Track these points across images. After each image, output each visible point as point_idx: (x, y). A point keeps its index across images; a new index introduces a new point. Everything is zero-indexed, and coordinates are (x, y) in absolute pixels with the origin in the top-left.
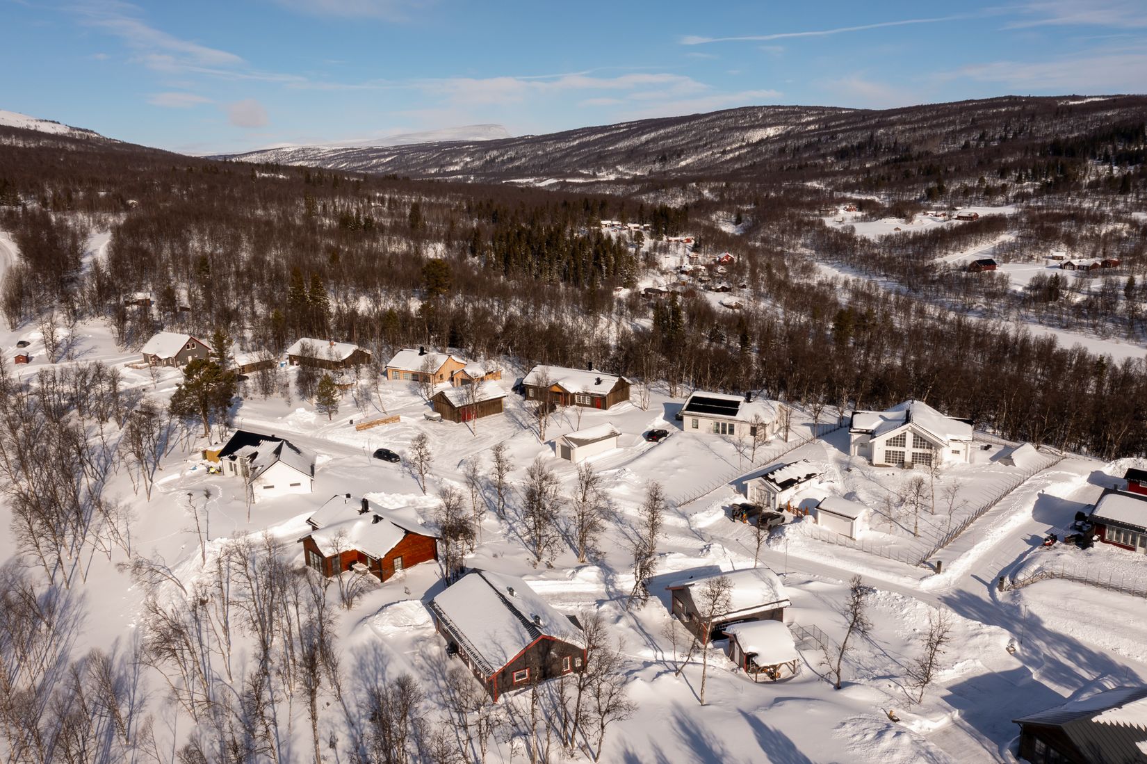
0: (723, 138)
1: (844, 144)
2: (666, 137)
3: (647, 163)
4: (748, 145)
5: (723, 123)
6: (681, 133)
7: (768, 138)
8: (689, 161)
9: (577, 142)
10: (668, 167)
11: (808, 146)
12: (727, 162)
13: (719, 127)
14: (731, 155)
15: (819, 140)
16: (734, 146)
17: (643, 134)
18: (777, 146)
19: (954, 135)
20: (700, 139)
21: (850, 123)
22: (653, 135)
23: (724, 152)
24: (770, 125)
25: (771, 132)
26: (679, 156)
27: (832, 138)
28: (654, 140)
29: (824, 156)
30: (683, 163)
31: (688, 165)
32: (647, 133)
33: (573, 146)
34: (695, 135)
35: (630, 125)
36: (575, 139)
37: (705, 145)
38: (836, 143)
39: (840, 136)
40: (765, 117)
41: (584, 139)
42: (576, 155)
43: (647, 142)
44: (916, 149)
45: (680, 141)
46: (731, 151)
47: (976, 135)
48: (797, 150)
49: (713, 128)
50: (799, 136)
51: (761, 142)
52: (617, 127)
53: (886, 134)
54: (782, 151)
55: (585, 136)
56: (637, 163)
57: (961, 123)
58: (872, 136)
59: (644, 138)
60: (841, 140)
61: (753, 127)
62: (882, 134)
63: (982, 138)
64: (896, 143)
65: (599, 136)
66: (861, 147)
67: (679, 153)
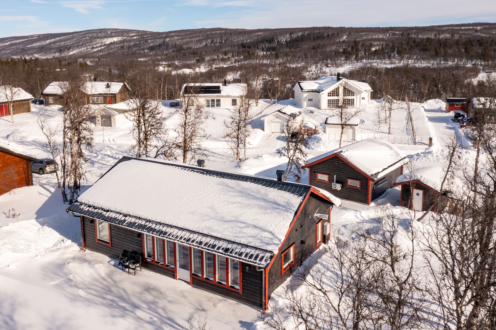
0: (91, 42)
1: (152, 45)
2: (61, 41)
3: (51, 53)
4: (105, 45)
5: (90, 35)
6: (68, 39)
7: (114, 42)
8: (75, 52)
9: (9, 43)
10: (63, 55)
11: (135, 45)
12: (95, 52)
13: (89, 37)
14: (97, 49)
15: (140, 43)
16: (98, 45)
17: (47, 39)
18: (119, 45)
19: (200, 41)
20: (79, 42)
21: (153, 36)
22: (53, 40)
23: (93, 48)
24: (115, 36)
25: (115, 39)
26: (69, 49)
27: (146, 42)
28: (53, 43)
29: (143, 49)
30: (71, 53)
31: (74, 54)
32: (50, 39)
33: (6, 45)
34: (76, 40)
35: (39, 36)
36: (7, 42)
37: (82, 45)
38: (148, 44)
39: (150, 41)
40: (111, 33)
41: (13, 42)
42: (8, 50)
43: (50, 43)
44: (185, 47)
45: (68, 43)
46: (96, 47)
47: (209, 41)
48: (129, 47)
49: (86, 37)
50: (130, 41)
51: (111, 44)
52: (32, 36)
53: (171, 40)
54: (122, 47)
55: (13, 40)
56: (45, 53)
57: (202, 36)
58: (164, 41)
59: (48, 42)
60: (150, 43)
61: (106, 37)
62: (168, 40)
63: (212, 42)
64: (175, 44)
65: (22, 40)
66: (159, 46)
67: (69, 48)
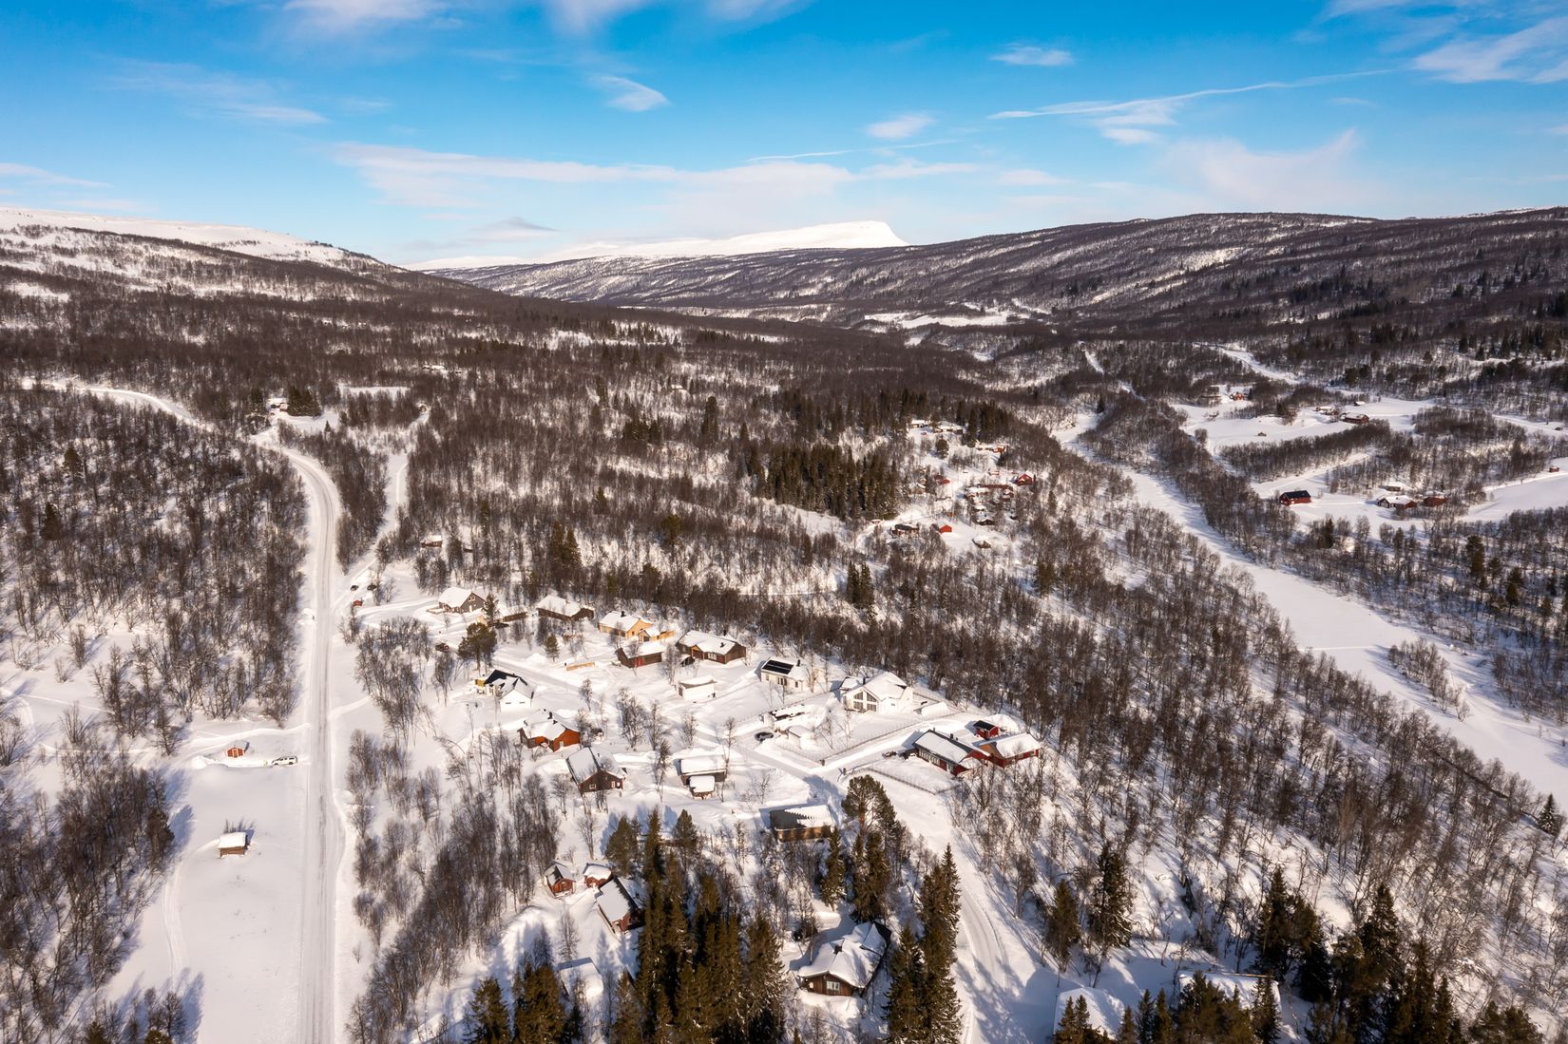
0: (1155, 263)
1: (1307, 280)
3: (1052, 296)
4: (1188, 274)
5: (1163, 238)
6: (1106, 251)
7: (1213, 265)
8: (1106, 295)
9: (971, 259)
10: (1077, 304)
11: (1261, 281)
12: (1153, 299)
13: (1155, 246)
14: (1161, 289)
15: (1277, 272)
16: (1168, 276)
18: (1221, 278)
19: (1443, 277)
20: (1127, 263)
23: (1152, 285)
24: (1221, 247)
25: (1221, 256)
26: (1095, 287)
27: (1294, 270)
28: (1069, 262)
29: (1275, 298)
30: (1098, 298)
31: (1103, 301)
32: (1063, 250)
33: (964, 266)
34: (1122, 256)
36: (971, 254)
37: (1131, 272)
38: (1297, 278)
39: (1305, 267)
40: (1218, 232)
41: (983, 255)
43: (1059, 265)
44: (1395, 293)
45: (1101, 264)
46: (1162, 283)
47: (1475, 276)
48: (1246, 285)
49: (1148, 247)
50: (1252, 266)
51: (1205, 271)
53: (1363, 269)
54: (1226, 286)
56: (1040, 295)
57: (1468, 255)
58: (1343, 270)
59: (1057, 257)
60: (1305, 274)
61: (1197, 249)
62: (1358, 268)
63: (1482, 281)
64: (1370, 283)
65: (1004, 248)
66: (1325, 286)
67: (1096, 282)
